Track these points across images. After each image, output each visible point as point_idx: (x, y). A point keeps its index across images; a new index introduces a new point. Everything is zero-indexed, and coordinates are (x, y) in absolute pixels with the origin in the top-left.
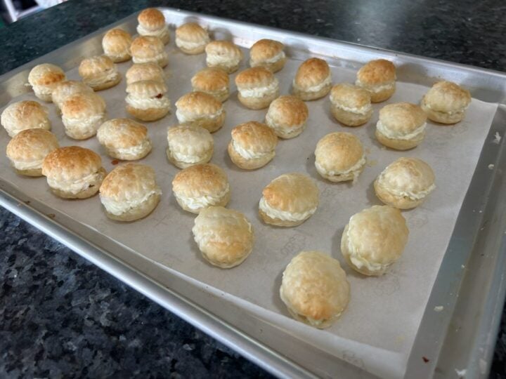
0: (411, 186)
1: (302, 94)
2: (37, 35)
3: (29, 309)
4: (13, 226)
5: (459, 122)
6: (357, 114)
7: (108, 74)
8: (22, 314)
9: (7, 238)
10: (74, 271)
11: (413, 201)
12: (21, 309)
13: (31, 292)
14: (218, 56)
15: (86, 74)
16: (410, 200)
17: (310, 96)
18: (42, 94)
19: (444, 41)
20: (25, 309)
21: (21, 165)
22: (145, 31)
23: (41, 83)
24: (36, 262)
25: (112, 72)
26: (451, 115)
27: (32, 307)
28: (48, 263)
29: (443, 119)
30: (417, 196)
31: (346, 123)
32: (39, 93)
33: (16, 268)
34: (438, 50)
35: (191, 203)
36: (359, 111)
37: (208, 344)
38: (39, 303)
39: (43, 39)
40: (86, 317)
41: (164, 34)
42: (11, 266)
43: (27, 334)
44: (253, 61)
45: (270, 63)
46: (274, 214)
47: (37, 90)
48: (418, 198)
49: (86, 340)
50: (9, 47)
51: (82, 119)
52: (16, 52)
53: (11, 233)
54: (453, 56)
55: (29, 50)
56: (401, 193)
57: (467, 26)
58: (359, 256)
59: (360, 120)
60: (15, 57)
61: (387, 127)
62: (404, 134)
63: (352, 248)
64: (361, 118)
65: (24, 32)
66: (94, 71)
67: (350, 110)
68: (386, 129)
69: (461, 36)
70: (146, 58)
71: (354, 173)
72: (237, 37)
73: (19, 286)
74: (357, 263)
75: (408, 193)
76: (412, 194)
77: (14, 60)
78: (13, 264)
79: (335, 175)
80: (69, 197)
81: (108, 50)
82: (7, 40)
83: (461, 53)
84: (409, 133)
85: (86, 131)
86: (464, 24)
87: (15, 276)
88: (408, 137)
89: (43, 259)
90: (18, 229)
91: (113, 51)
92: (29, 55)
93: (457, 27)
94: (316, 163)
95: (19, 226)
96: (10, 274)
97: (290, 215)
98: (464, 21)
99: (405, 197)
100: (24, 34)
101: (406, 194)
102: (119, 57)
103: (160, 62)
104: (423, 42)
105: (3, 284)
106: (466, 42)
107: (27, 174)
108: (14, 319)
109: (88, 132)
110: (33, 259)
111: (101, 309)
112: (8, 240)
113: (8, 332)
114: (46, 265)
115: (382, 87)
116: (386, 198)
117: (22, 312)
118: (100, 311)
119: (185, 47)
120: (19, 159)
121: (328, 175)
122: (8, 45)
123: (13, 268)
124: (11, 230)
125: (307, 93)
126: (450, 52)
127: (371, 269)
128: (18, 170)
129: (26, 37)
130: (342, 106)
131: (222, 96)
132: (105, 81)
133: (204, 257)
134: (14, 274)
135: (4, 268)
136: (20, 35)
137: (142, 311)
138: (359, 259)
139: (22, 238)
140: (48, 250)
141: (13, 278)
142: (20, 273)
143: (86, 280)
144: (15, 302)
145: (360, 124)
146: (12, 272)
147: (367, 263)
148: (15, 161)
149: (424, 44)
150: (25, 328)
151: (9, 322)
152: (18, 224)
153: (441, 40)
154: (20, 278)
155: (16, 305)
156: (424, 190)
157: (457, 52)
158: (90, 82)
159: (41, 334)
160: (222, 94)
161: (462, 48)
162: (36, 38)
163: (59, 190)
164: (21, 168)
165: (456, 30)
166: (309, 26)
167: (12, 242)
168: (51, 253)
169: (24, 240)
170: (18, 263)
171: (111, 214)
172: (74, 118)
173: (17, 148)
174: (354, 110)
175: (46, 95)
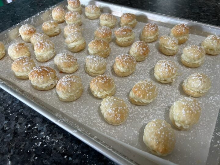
0: (201, 87)
1: (145, 40)
2: (21, 9)
3: (26, 144)
4: (16, 103)
5: (219, 54)
6: (172, 50)
7: (55, 29)
8: (23, 147)
9: (14, 109)
10: (45, 125)
11: (201, 93)
12: (22, 144)
13: (26, 135)
14: (106, 21)
15: (45, 29)
16: (200, 93)
17: (149, 41)
18: (25, 39)
19: (208, 14)
20: (24, 144)
21: (19, 74)
22: (71, 8)
23: (25, 34)
24: (28, 121)
25: (57, 28)
26: (216, 51)
27: (27, 143)
28: (33, 121)
29: (212, 53)
30: (203, 92)
31: (167, 54)
32: (24, 38)
33: (19, 124)
34: (206, 18)
35: (99, 94)
36: (173, 49)
37: (110, 162)
38: (30, 141)
39: (24, 11)
40: (53, 148)
41: (80, 10)
42: (16, 123)
43: (26, 156)
44: (121, 23)
45: (130, 24)
46: (137, 100)
47: (23, 37)
48: (204, 92)
49: (53, 160)
50: (8, 15)
51: (44, 52)
52: (12, 17)
53: (16, 106)
54: (213, 22)
55: (18, 16)
56: (196, 90)
57: (218, 7)
58: (179, 122)
59: (173, 53)
60: (12, 20)
61: (187, 57)
62: (195, 61)
63: (176, 118)
64: (174, 52)
65: (15, 7)
66: (49, 28)
67: (169, 48)
68: (187, 58)
69: (216, 12)
70: (72, 21)
71: (173, 79)
72: (113, 11)
73: (21, 132)
74: (178, 125)
75: (199, 90)
76: (201, 91)
77: (11, 21)
78: (17, 122)
79: (164, 80)
80: (41, 89)
81: (55, 18)
82: (7, 11)
83: (217, 20)
84: (197, 60)
85: (46, 58)
86: (217, 6)
87: (19, 128)
88: (197, 62)
89: (31, 119)
90: (18, 104)
91: (57, 18)
92: (18, 19)
93: (214, 7)
94: (155, 74)
95: (19, 103)
96: (16, 126)
97: (145, 100)
98: (217, 4)
99: (198, 92)
100: (15, 9)
101: (198, 91)
102: (60, 21)
103: (79, 23)
104: (199, 14)
105: (13, 131)
106: (218, 15)
107: (21, 78)
108: (19, 149)
109: (47, 58)
110: (26, 119)
111: (59, 144)
112: (14, 110)
113: (17, 155)
114: (32, 122)
115: (183, 37)
116: (189, 92)
117: (23, 145)
118: (59, 145)
119: (90, 16)
120: (18, 71)
121: (160, 80)
122: (8, 14)
123: (17, 124)
124: (15, 105)
125: (147, 39)
126: (212, 19)
127: (185, 127)
128: (17, 76)
129: (16, 10)
130: (165, 46)
131: (108, 40)
132: (54, 32)
133: (106, 120)
134: (18, 127)
135: (13, 124)
136: (13, 9)
137: (78, 146)
138: (179, 123)
139: (20, 109)
140: (33, 115)
141: (18, 129)
142: (21, 126)
143: (51, 130)
144: (19, 140)
145: (173, 55)
146: (17, 126)
147: (183, 125)
148: (15, 72)
149: (199, 15)
150: (25, 153)
151: (17, 150)
152: (18, 102)
153: (207, 14)
154: (21, 128)
155: (20, 142)
156: (207, 89)
157: (215, 20)
158: (47, 33)
159: (33, 156)
160: (108, 39)
161: (217, 18)
162: (21, 10)
163: (36, 86)
164: (19, 75)
165: (213, 8)
166: (146, 6)
167: (16, 111)
168: (34, 116)
169: (22, 110)
170: (19, 121)
171: (62, 99)
172: (41, 52)
173: (17, 66)
174: (171, 48)
175: (27, 39)
